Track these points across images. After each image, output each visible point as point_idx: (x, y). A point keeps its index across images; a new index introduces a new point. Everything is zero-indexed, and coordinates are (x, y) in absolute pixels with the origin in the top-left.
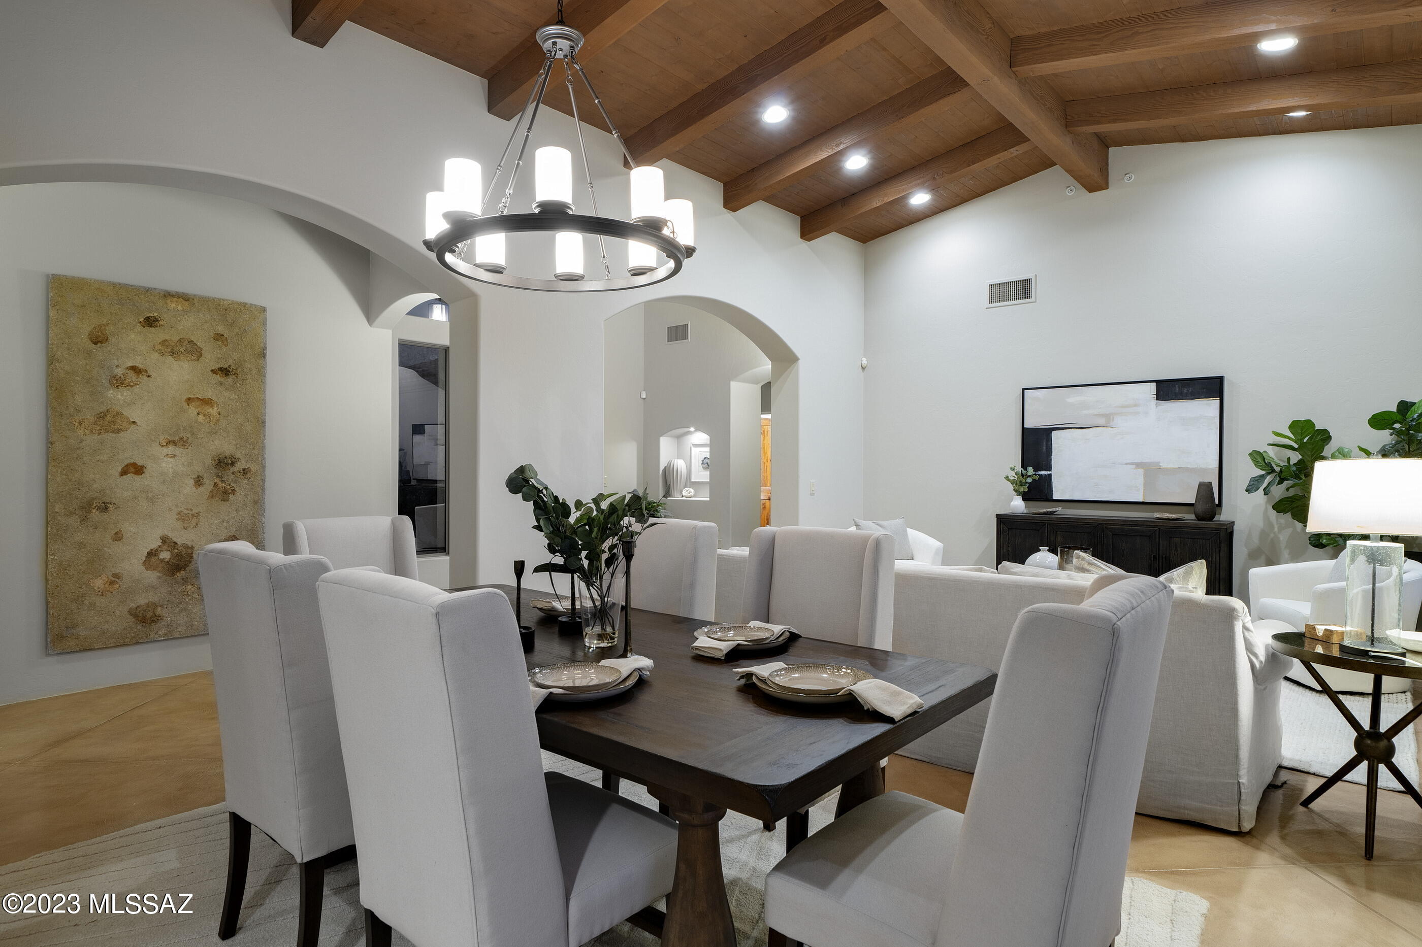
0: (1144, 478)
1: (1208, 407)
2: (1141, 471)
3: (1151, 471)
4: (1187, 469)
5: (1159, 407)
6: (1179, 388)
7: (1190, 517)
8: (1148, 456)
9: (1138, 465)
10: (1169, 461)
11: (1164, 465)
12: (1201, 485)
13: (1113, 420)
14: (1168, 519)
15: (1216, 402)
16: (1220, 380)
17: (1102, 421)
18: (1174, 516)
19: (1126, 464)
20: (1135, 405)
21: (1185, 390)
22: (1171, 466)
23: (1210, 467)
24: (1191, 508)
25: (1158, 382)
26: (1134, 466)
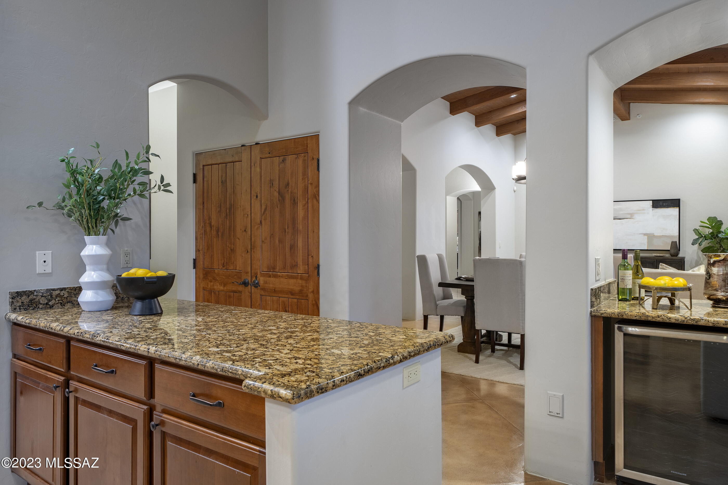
0: (648, 240)
1: (674, 211)
2: (646, 237)
3: (650, 237)
4: (666, 236)
5: (654, 211)
6: (662, 203)
7: (667, 255)
8: (649, 231)
9: (645, 234)
10: (658, 233)
11: (656, 234)
12: (672, 242)
13: (634, 216)
14: (660, 256)
15: (678, 209)
16: (679, 200)
17: (629, 216)
18: (662, 255)
19: (640, 234)
20: (643, 210)
21: (664, 204)
22: (659, 235)
23: (675, 235)
24: (669, 252)
25: (653, 201)
26: (643, 235)
